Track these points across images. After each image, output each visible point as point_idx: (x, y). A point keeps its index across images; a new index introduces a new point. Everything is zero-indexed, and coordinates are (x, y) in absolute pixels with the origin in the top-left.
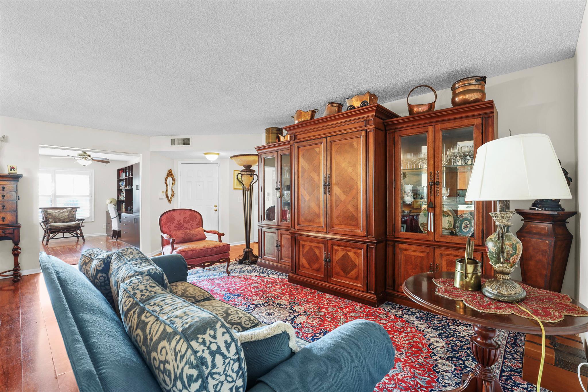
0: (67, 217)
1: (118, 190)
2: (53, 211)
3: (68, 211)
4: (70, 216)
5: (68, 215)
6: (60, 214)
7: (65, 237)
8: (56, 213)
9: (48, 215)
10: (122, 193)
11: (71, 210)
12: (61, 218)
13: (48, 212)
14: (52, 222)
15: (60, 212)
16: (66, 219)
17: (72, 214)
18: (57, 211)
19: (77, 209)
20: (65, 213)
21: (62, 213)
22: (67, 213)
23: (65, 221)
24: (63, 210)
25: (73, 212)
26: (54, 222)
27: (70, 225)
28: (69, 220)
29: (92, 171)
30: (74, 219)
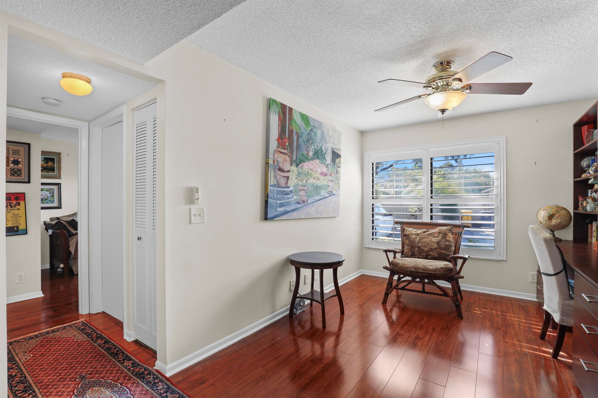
0: (435, 246)
1: (575, 182)
2: (415, 230)
3: (439, 233)
4: (443, 244)
5: (438, 243)
6: (424, 238)
7: (425, 290)
8: (418, 234)
9: (405, 238)
10: (590, 191)
11: (447, 231)
12: (424, 247)
13: (405, 231)
14: (408, 255)
15: (426, 234)
16: (433, 250)
17: (448, 240)
18: (420, 232)
19: (463, 229)
20: (433, 236)
21: (428, 237)
22: (437, 237)
23: (430, 255)
24: (432, 230)
25: (450, 237)
26: (410, 254)
27: (429, 270)
28: (438, 254)
29: (500, 140)
30: (449, 253)
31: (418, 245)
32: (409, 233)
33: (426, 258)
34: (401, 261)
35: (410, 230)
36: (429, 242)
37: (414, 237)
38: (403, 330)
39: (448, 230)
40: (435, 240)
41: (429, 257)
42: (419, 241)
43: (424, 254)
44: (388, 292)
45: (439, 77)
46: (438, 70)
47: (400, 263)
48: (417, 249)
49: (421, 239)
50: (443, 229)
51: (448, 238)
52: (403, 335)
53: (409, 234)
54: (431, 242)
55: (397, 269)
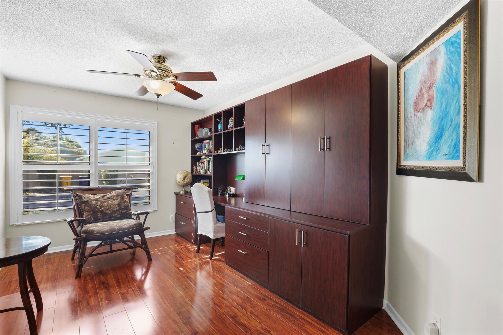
0: (117, 207)
1: (192, 157)
2: (93, 196)
3: (117, 196)
4: (123, 205)
5: (119, 205)
6: (105, 202)
7: (113, 249)
8: (97, 200)
9: (83, 205)
10: (198, 162)
11: (123, 194)
12: (107, 210)
13: (83, 198)
14: (90, 221)
15: (105, 198)
16: (116, 211)
17: (126, 201)
18: (99, 197)
19: (132, 190)
20: (113, 199)
21: (109, 201)
22: (116, 200)
23: (113, 217)
24: (109, 194)
25: (126, 198)
26: (93, 219)
27: (125, 229)
28: (120, 215)
29: (154, 123)
30: (129, 212)
31: (101, 210)
32: (88, 199)
33: (110, 220)
34: (95, 228)
35: (87, 197)
36: (111, 205)
37: (95, 202)
38: (123, 289)
39: (123, 192)
40: (115, 202)
41: (112, 219)
42: (101, 206)
43: (107, 217)
44: (83, 263)
45: (158, 67)
46: (156, 61)
47: (95, 229)
48: (100, 213)
49: (102, 203)
50: (119, 192)
51: (125, 200)
52: (127, 292)
53: (88, 201)
54: (112, 205)
55: (93, 236)
